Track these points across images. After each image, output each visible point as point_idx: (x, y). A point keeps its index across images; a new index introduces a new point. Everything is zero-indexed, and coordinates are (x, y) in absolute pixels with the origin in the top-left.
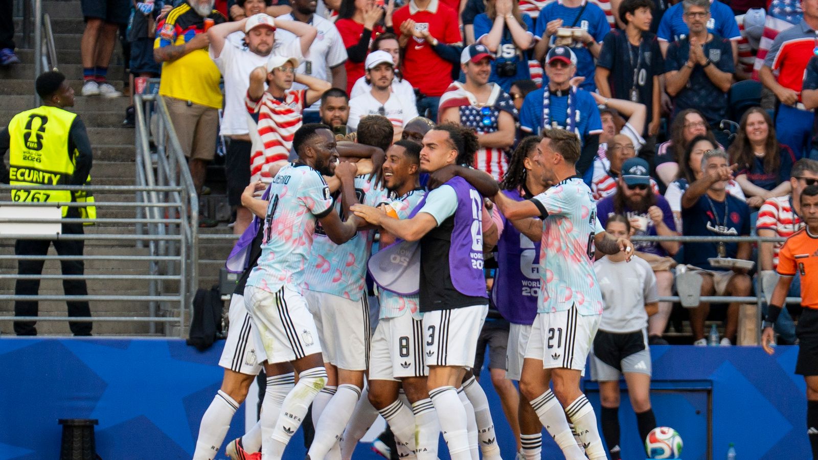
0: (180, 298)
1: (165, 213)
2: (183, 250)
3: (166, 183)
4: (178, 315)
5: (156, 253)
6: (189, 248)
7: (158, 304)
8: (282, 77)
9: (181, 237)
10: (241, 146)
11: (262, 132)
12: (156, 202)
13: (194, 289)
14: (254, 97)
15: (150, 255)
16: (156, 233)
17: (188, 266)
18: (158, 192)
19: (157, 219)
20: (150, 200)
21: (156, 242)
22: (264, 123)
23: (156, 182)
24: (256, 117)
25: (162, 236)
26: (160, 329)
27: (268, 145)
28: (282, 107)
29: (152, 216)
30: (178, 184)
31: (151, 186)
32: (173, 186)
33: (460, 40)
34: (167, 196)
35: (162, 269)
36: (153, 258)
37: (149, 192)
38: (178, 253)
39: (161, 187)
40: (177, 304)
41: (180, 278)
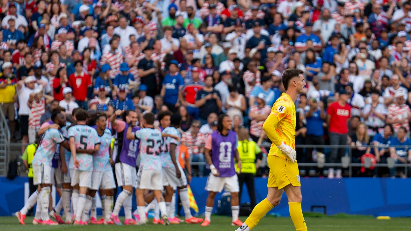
0: (4, 163)
2: (5, 149)
4: (3, 169)
6: (7, 148)
8: (39, 96)
9: (4, 145)
10: (25, 118)
11: (33, 112)
13: (9, 161)
14: (30, 102)
17: (7, 154)
22: (33, 110)
24: (31, 108)
27: (35, 116)
28: (39, 105)
30: (4, 129)
33: (91, 83)
38: (4, 149)
40: (3, 166)
41: (5, 157)
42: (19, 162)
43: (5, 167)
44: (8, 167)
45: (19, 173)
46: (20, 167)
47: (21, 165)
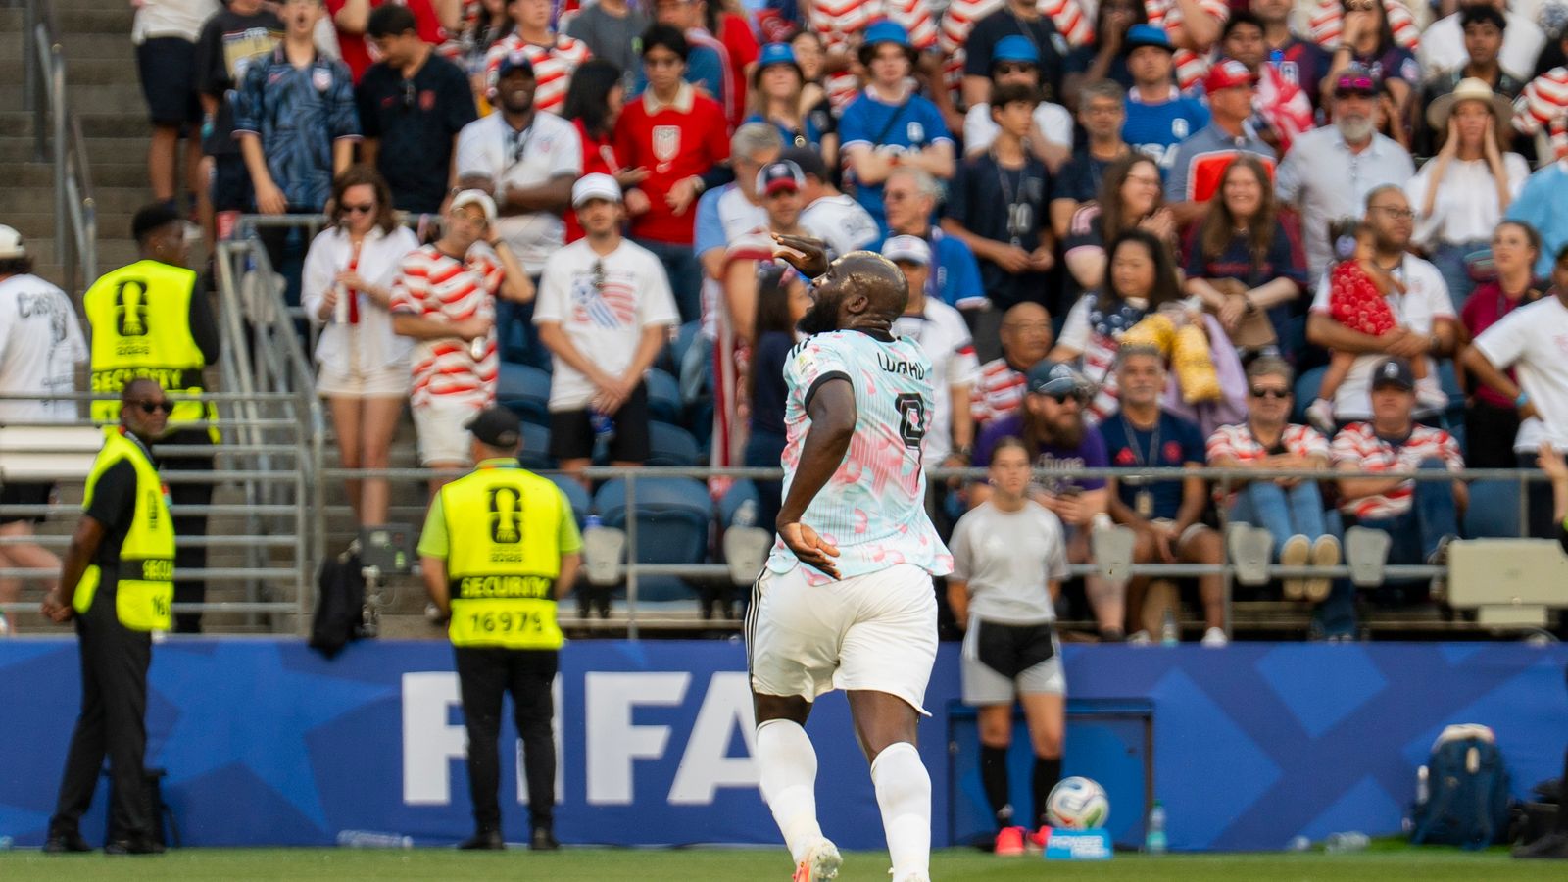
0: (297, 572)
1: (270, 436)
2: (300, 495)
3: (272, 387)
4: (293, 600)
5: (258, 500)
6: (309, 491)
7: (260, 584)
9: (296, 475)
12: (255, 421)
13: (320, 556)
15: (244, 502)
16: (256, 468)
17: (310, 520)
18: (257, 402)
19: (258, 445)
20: (245, 416)
21: (257, 485)
23: (256, 387)
25: (265, 474)
26: (266, 621)
29: (249, 441)
30: (290, 388)
31: (248, 393)
32: (282, 391)
34: (274, 409)
35: (266, 526)
36: (251, 508)
37: (244, 404)
38: (291, 499)
39: (264, 395)
40: (292, 582)
41: (296, 540)
42: (369, 566)
43: (301, 590)
44: (316, 591)
45: (375, 621)
46: (377, 594)
47: (381, 583)
